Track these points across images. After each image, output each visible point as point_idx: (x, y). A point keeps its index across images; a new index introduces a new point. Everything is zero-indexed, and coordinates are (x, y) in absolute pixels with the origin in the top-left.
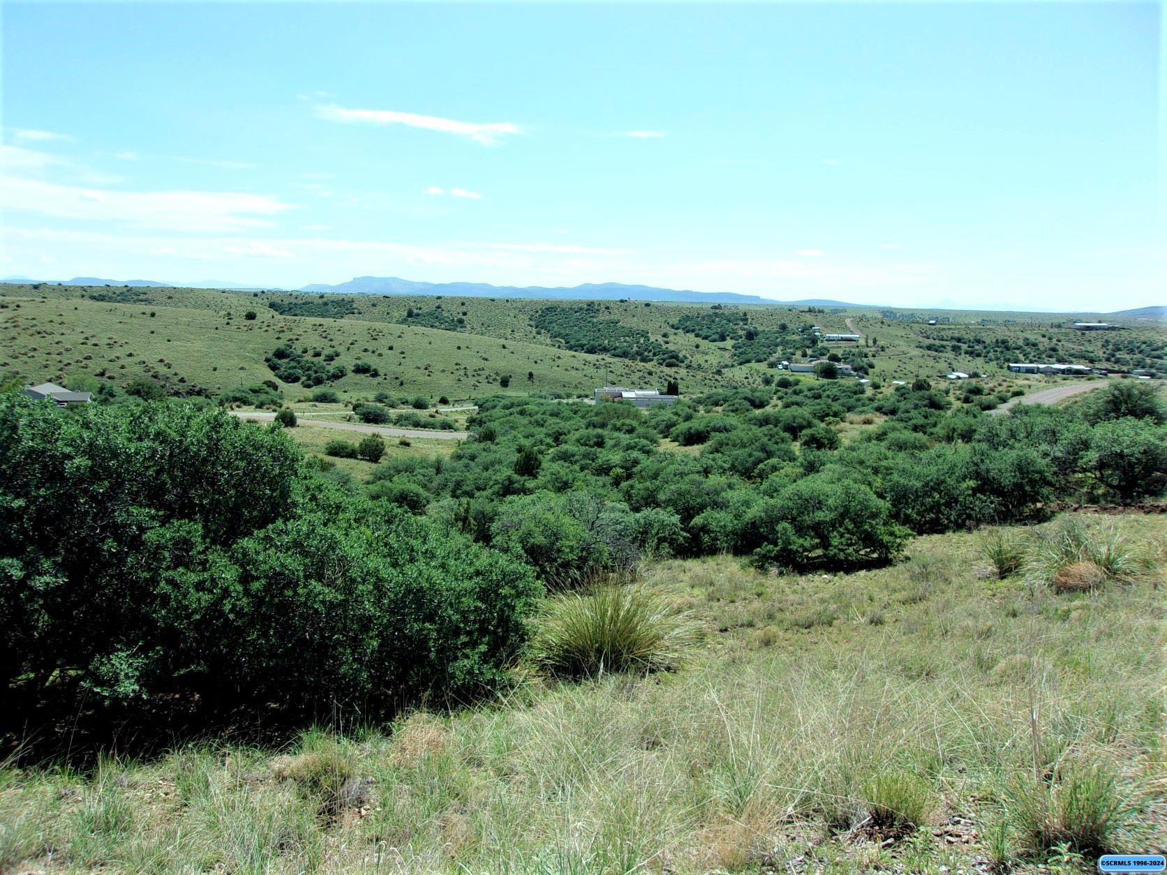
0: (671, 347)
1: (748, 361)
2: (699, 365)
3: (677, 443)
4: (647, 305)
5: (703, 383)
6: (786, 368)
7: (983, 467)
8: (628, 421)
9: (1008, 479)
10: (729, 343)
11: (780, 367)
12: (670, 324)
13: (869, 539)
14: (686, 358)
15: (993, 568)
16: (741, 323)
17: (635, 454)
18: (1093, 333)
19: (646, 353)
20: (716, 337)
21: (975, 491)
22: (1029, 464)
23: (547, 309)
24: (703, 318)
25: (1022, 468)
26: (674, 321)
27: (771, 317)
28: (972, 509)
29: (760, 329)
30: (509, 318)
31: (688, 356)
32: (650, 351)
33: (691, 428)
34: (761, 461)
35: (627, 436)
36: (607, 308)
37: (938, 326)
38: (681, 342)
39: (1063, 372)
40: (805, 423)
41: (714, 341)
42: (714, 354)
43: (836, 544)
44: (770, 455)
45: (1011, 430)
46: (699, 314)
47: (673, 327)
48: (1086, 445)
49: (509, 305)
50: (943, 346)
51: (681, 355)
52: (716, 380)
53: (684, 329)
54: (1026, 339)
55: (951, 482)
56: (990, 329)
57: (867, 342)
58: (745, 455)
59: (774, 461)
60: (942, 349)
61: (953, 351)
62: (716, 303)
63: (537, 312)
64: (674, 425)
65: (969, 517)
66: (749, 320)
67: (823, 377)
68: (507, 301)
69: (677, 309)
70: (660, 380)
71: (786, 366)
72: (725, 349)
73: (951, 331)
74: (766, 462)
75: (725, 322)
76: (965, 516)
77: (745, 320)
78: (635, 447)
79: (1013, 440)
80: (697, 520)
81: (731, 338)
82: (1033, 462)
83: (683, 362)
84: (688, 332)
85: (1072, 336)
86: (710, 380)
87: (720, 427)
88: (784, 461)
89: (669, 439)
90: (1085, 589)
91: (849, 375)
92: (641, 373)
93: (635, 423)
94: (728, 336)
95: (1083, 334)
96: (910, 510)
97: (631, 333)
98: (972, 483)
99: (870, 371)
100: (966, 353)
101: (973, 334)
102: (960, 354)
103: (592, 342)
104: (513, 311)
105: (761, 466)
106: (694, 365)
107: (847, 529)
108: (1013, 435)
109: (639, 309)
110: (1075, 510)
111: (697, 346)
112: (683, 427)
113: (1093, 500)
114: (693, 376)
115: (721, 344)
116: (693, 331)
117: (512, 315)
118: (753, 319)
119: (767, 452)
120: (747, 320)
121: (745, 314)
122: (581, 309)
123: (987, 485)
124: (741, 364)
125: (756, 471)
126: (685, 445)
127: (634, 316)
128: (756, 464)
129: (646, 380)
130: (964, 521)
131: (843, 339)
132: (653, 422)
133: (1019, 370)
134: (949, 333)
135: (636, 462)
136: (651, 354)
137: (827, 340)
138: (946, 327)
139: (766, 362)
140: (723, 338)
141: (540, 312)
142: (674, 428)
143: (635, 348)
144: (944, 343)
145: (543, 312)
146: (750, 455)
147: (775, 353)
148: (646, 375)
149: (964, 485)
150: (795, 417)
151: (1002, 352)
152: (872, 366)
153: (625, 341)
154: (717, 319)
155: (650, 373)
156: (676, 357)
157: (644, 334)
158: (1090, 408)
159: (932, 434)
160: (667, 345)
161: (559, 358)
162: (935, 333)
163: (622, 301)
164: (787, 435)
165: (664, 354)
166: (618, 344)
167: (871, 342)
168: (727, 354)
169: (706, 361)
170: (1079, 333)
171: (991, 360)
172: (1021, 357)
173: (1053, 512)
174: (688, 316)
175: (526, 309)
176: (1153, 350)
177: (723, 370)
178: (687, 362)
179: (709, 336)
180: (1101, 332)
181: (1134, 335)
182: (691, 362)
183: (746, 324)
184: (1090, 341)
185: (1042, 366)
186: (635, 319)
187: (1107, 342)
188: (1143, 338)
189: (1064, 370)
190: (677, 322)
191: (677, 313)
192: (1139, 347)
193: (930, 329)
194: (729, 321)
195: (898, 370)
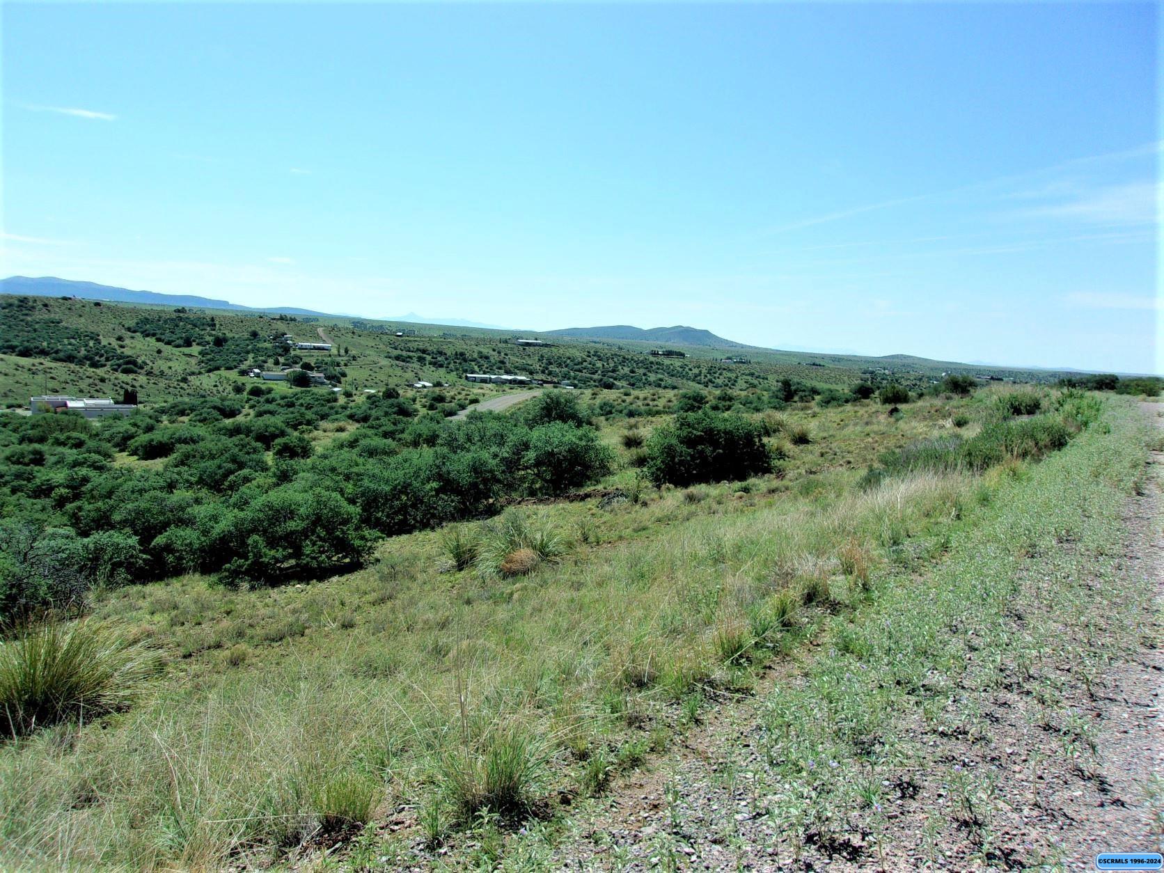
0: (127, 351)
1: (218, 368)
2: (162, 373)
3: (136, 457)
4: (98, 304)
5: (167, 391)
6: (258, 375)
7: (444, 469)
8: (75, 434)
9: (466, 479)
10: (195, 349)
11: (252, 375)
12: (126, 326)
13: (342, 545)
14: (146, 364)
15: (453, 562)
16: (208, 328)
17: (84, 471)
18: (532, 349)
19: (97, 358)
20: (180, 342)
21: (438, 491)
22: (482, 464)
24: (165, 322)
25: (476, 469)
26: (131, 323)
27: (241, 324)
28: (435, 509)
29: (229, 335)
31: (148, 362)
32: (101, 356)
33: (152, 440)
34: (232, 472)
35: (75, 451)
36: (45, 305)
37: (404, 338)
38: (139, 347)
39: (510, 382)
40: (277, 432)
41: (178, 346)
42: (178, 361)
43: (308, 552)
44: (241, 466)
45: (467, 435)
46: (160, 317)
47: (129, 329)
48: (526, 446)
50: (410, 357)
51: (139, 361)
52: (181, 388)
53: (142, 333)
54: (480, 353)
55: (416, 484)
56: (450, 342)
57: (339, 352)
58: (214, 467)
59: (246, 472)
60: (409, 359)
61: (418, 361)
62: (180, 305)
64: (132, 437)
65: (433, 516)
66: (217, 326)
67: (297, 386)
69: (134, 311)
70: (115, 388)
71: (259, 374)
72: (190, 356)
73: (417, 343)
74: (236, 474)
75: (190, 326)
76: (429, 516)
77: (212, 325)
78: (84, 463)
79: (469, 444)
80: (160, 540)
81: (198, 344)
82: (484, 464)
83: (142, 368)
84: (148, 335)
85: (516, 351)
86: (175, 388)
87: (186, 439)
88: (257, 471)
89: (127, 453)
90: (524, 573)
91: (323, 384)
92: (91, 380)
93: (83, 436)
94: (194, 341)
95: (524, 349)
96: (380, 514)
97: (76, 334)
98: (435, 485)
99: (343, 379)
100: (430, 364)
101: (435, 346)
102: (425, 364)
103: (25, 344)
105: (232, 477)
106: (156, 371)
107: (318, 536)
108: (469, 439)
109: (87, 309)
110: (519, 503)
111: (159, 352)
112: (143, 438)
113: (532, 493)
114: (155, 383)
115: (187, 350)
116: (154, 335)
118: (221, 325)
119: (237, 463)
120: (214, 325)
121: (213, 319)
122: (11, 305)
123: (448, 485)
124: (209, 371)
125: (227, 483)
126: (146, 459)
127: (81, 316)
128: (226, 475)
129: (98, 388)
130: (428, 520)
131: (315, 348)
132: (107, 434)
133: (475, 380)
134: (415, 345)
135: (85, 480)
136: (103, 359)
137: (299, 349)
138: (412, 339)
139: (236, 370)
140: (188, 343)
142: (133, 441)
143: (83, 352)
144: (411, 354)
146: (220, 467)
147: (246, 360)
148: (97, 382)
149: (428, 487)
150: (267, 427)
151: (460, 363)
152: (344, 375)
153: (70, 344)
154: (181, 323)
155: (103, 380)
156: (134, 363)
157: (95, 337)
158: (529, 414)
159: (400, 439)
160: (122, 350)
162: (403, 345)
163: (65, 299)
164: (259, 444)
165: (118, 359)
166: (60, 347)
167: (342, 352)
168: (193, 361)
169: (170, 368)
170: (521, 348)
171: (452, 371)
172: (476, 368)
173: (502, 507)
174: (147, 319)
176: (575, 365)
177: (189, 377)
178: (147, 368)
179: (173, 341)
180: (537, 348)
181: (561, 351)
182: (152, 368)
183: (214, 330)
184: (529, 355)
185: (493, 377)
186: (83, 320)
187: (542, 356)
188: (568, 354)
189: (511, 380)
190: (134, 324)
191: (134, 315)
192: (565, 362)
193: (398, 341)
194: (195, 326)
195: (369, 379)
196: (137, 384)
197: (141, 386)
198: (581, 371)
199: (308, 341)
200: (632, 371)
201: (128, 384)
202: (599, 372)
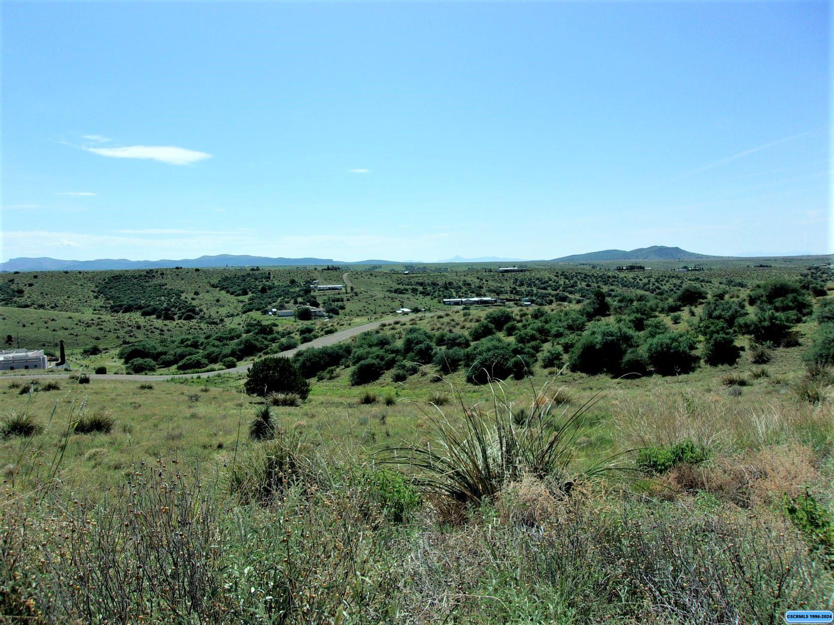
0: (194, 303)
1: (250, 310)
4: (197, 270)
6: (274, 314)
10: (246, 298)
11: (271, 313)
12: (211, 284)
14: (201, 310)
16: (264, 280)
18: (509, 274)
19: (173, 309)
20: (240, 292)
23: (113, 277)
24: (238, 278)
26: (215, 281)
27: (288, 275)
29: (276, 284)
30: (74, 287)
31: (205, 309)
32: (176, 307)
36: (162, 274)
37: (410, 275)
38: (207, 298)
39: (477, 302)
41: (238, 295)
42: (228, 306)
46: (236, 275)
47: (213, 286)
49: (80, 276)
50: (407, 290)
51: (199, 309)
53: (219, 287)
54: (465, 281)
56: (443, 275)
57: (346, 290)
60: (404, 291)
61: (412, 292)
62: (255, 265)
63: (105, 280)
66: (271, 278)
67: (301, 319)
68: (80, 272)
69: (221, 272)
71: (275, 312)
72: (241, 301)
73: (418, 278)
75: (253, 280)
81: (252, 293)
83: (198, 314)
84: (223, 289)
85: (496, 277)
91: (323, 316)
94: (250, 291)
95: (503, 275)
97: (169, 293)
99: (341, 311)
100: (420, 293)
101: (432, 279)
102: (416, 294)
103: (130, 303)
104: (83, 280)
106: (206, 316)
109: (189, 274)
111: (218, 301)
115: (241, 298)
116: (227, 288)
117: (79, 283)
118: (274, 277)
120: (269, 278)
121: (269, 274)
122: (140, 276)
124: (244, 312)
127: (182, 279)
131: (330, 289)
133: (450, 304)
134: (416, 280)
136: (177, 309)
137: (318, 290)
138: (415, 275)
139: (262, 311)
140: (245, 293)
141: (107, 280)
144: (407, 287)
145: (109, 280)
147: (274, 302)
151: (443, 291)
152: (343, 308)
153: (159, 300)
154: (248, 279)
156: (193, 311)
157: (178, 295)
160: (193, 302)
161: (53, 320)
162: (407, 280)
163: (177, 268)
166: (152, 303)
167: (349, 290)
168: (241, 305)
170: (501, 274)
171: (435, 297)
172: (454, 294)
174: (227, 277)
175: (95, 279)
176: (542, 284)
177: (226, 319)
178: (201, 314)
179: (235, 292)
180: (513, 273)
181: (533, 274)
182: (205, 314)
183: (268, 281)
184: (506, 280)
185: (464, 300)
186: (183, 282)
187: (516, 280)
188: (538, 276)
189: (478, 301)
190: (217, 282)
191: (219, 275)
192: (534, 282)
193: (404, 277)
194: (256, 279)
195: (362, 310)
196: (165, 328)
197: (169, 330)
198: (545, 288)
199: (331, 284)
200: (588, 285)
201: (158, 329)
202: (561, 288)
